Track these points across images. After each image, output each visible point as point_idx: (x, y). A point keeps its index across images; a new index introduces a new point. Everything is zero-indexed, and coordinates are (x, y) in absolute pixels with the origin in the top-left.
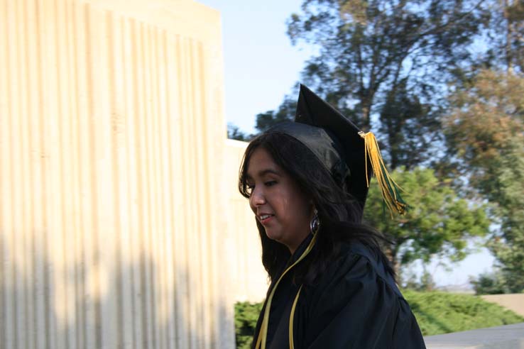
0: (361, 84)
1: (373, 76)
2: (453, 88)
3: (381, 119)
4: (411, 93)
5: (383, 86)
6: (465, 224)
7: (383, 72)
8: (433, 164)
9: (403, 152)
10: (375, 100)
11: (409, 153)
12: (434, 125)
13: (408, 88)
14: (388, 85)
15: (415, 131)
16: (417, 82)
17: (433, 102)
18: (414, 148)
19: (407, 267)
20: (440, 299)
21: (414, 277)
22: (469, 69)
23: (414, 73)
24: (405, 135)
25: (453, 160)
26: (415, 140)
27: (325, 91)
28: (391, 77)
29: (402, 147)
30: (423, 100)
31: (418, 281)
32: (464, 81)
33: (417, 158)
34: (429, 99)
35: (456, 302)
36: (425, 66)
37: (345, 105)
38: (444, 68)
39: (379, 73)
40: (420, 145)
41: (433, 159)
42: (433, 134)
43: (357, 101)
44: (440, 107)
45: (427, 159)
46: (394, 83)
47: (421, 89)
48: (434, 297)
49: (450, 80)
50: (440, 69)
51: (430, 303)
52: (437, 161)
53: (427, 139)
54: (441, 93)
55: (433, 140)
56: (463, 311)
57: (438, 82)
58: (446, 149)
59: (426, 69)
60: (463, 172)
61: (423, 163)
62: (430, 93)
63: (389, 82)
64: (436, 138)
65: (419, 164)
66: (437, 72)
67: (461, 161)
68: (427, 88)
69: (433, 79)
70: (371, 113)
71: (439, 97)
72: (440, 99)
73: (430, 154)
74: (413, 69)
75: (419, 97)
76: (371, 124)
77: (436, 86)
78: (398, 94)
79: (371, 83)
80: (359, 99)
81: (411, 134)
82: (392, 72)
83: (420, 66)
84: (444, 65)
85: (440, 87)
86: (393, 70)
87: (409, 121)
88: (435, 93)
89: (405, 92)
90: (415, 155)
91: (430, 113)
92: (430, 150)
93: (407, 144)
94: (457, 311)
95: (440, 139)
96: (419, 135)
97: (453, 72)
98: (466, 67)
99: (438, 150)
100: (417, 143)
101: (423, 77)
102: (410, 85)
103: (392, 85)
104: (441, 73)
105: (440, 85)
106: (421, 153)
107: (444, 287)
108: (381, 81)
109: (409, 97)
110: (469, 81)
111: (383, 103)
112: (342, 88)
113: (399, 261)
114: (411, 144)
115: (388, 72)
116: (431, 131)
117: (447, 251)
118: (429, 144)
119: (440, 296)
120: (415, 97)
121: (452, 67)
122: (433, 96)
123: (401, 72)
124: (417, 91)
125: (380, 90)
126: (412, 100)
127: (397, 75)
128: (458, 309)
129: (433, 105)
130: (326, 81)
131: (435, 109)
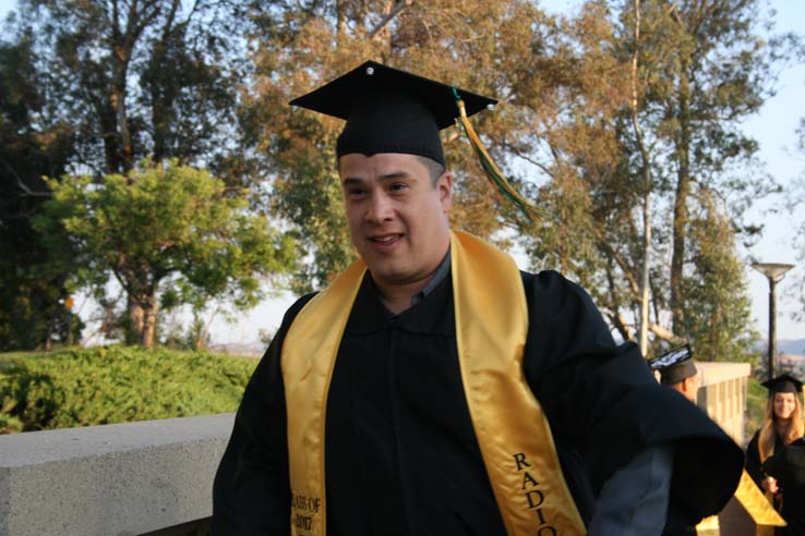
0: (116, 26)
1: (133, 16)
2: (255, 44)
3: (142, 83)
4: (191, 46)
5: (149, 31)
6: (260, 254)
7: (150, 11)
8: (219, 157)
9: (173, 136)
10: (135, 53)
11: (182, 139)
12: (223, 99)
13: (187, 39)
14: (156, 31)
15: (194, 107)
16: (201, 31)
17: (224, 63)
18: (190, 132)
19: (169, 312)
20: (210, 364)
21: (180, 328)
22: (282, 19)
23: (197, 16)
24: (179, 111)
25: (249, 154)
26: (193, 120)
27: (57, 31)
28: (162, 20)
29: (173, 129)
30: (208, 59)
31: (183, 335)
32: (272, 35)
33: (194, 148)
34: (218, 58)
35: (233, 369)
36: (216, 7)
37: (88, 55)
38: (244, 13)
39: (144, 11)
40: (200, 127)
41: (218, 150)
42: (220, 113)
43: (106, 53)
44: (235, 74)
45: (211, 150)
46: (166, 29)
47: (206, 42)
48: (201, 361)
49: (252, 32)
50: (237, 13)
51: (192, 369)
52: (226, 154)
53: (212, 120)
54: (236, 52)
55: (220, 122)
56: (242, 383)
57: (234, 32)
58: (239, 137)
59: (216, 13)
60: (262, 173)
61: (204, 156)
62: (221, 49)
63: (158, 27)
64: (226, 119)
65: (197, 156)
66: (232, 19)
67: (261, 157)
68: (217, 41)
69: (227, 28)
70: (128, 72)
71: (234, 57)
72: (234, 61)
73: (215, 143)
74: (195, 10)
75: (203, 54)
76: (127, 89)
77: (230, 40)
78: (171, 47)
79: (129, 27)
80: (109, 49)
81: (188, 112)
82: (163, 11)
83: (208, 7)
84: (244, 9)
85: (236, 42)
86: (167, 9)
87: (185, 90)
88: (228, 50)
89: (182, 45)
90: (191, 143)
91: (218, 81)
92: (214, 137)
93: (181, 124)
94: (234, 383)
95: (231, 121)
96: (201, 112)
97: (257, 21)
98: (276, 15)
99: (228, 138)
100: (196, 125)
101: (211, 24)
102: (190, 34)
103: (162, 32)
104: (239, 21)
105: (235, 38)
106: (201, 140)
107: (224, 346)
108: (145, 24)
109: (188, 52)
110: (282, 36)
111: (148, 59)
112: (83, 29)
113: (157, 305)
114: (187, 125)
115: (157, 12)
116: (218, 108)
117: (232, 292)
118: (214, 127)
119: (210, 359)
120: (197, 54)
121: (255, 13)
122: (224, 55)
123: (177, 14)
124: (201, 45)
125: (143, 38)
126: (193, 58)
127: (171, 17)
128: (235, 380)
129: (224, 69)
130: (58, 15)
131: (225, 74)
